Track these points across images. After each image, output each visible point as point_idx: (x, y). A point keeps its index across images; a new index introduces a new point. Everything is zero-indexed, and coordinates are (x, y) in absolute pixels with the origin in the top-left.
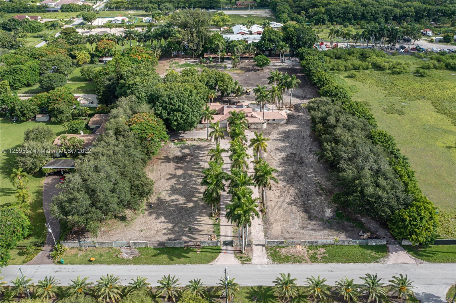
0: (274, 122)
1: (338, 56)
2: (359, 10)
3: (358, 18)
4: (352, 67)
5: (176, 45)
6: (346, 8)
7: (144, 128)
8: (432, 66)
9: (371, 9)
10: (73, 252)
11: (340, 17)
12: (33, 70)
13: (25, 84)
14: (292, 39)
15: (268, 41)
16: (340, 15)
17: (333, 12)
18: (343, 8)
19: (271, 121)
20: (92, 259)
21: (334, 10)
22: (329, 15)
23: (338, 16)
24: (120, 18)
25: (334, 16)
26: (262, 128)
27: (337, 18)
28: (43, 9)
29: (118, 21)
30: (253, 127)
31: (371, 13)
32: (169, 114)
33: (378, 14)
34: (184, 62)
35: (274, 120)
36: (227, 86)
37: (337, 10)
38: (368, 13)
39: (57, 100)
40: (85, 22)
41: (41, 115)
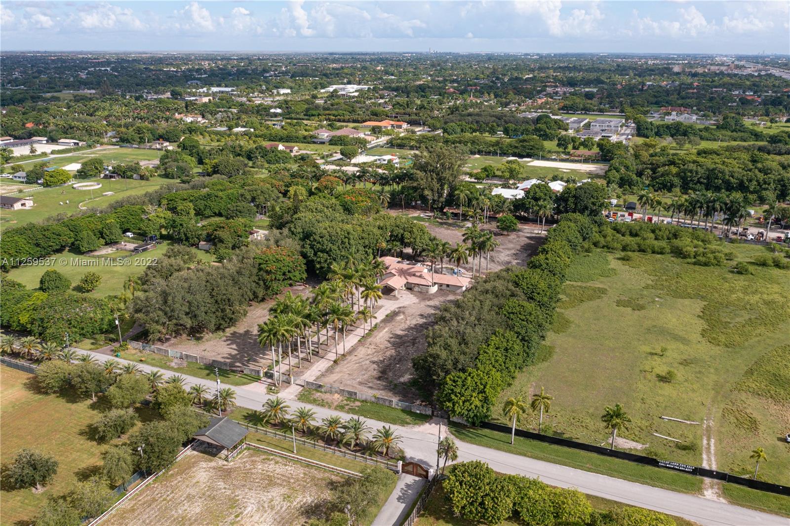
0: (448, 289)
1: (634, 232)
2: (736, 175)
3: (733, 188)
4: (636, 247)
5: (411, 191)
6: (714, 169)
7: (267, 259)
8: (770, 262)
9: (756, 176)
10: (134, 352)
11: (701, 183)
12: (230, 199)
13: (215, 213)
14: (567, 200)
15: (532, 199)
16: (702, 180)
17: (689, 174)
18: (708, 169)
19: (444, 287)
20: (143, 359)
21: (691, 171)
22: (682, 178)
23: (699, 182)
24: (387, 157)
25: (691, 180)
26: (427, 292)
27: (696, 184)
28: (309, 139)
29: (384, 160)
30: (416, 289)
31: (757, 181)
32: (315, 254)
33: (769, 184)
34: (416, 215)
35: (448, 286)
36: (415, 239)
37: (697, 173)
38: (750, 181)
39: (223, 228)
40: (345, 159)
41: (204, 243)
